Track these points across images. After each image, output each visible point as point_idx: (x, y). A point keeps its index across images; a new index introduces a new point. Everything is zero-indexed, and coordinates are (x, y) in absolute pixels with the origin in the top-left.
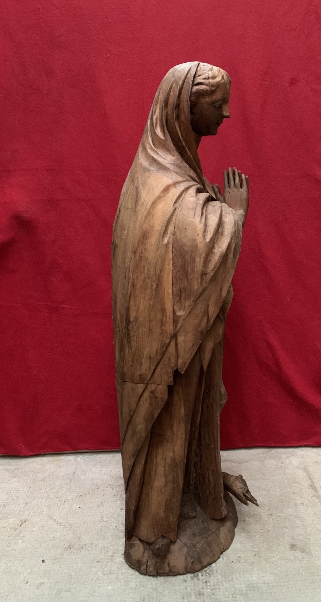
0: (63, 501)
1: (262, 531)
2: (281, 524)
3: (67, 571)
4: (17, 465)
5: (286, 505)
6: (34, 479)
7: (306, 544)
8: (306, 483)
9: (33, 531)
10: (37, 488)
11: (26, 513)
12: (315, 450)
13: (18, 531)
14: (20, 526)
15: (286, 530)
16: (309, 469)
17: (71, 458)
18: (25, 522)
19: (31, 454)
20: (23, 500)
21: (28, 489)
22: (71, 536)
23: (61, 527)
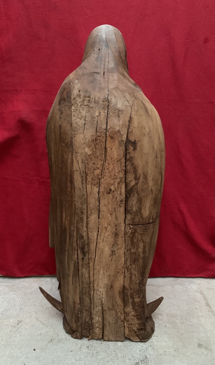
0: (45, 308)
1: (178, 334)
2: (190, 330)
3: (51, 357)
4: (13, 283)
5: (192, 317)
6: (25, 293)
7: (208, 344)
8: (203, 302)
9: (26, 328)
10: (27, 299)
11: (21, 316)
12: (206, 280)
13: (16, 328)
14: (18, 325)
15: (194, 334)
16: (204, 293)
17: (48, 279)
18: (21, 322)
19: (22, 276)
20: (19, 307)
21: (21, 299)
22: (52, 332)
23: (45, 326)
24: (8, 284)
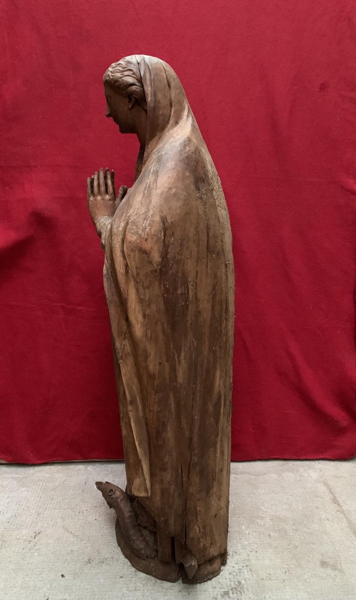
0: (78, 512)
1: (289, 547)
2: (308, 540)
3: (89, 587)
4: (25, 474)
5: (311, 520)
6: (44, 489)
7: (337, 561)
8: (329, 497)
9: (48, 544)
10: (48, 498)
11: (39, 524)
12: (332, 463)
13: (32, 544)
14: (35, 538)
15: (315, 546)
16: (329, 483)
17: (81, 467)
18: (39, 533)
19: (39, 462)
20: (35, 510)
21: (39, 499)
22: (89, 549)
23: (78, 539)
24: (16, 476)
